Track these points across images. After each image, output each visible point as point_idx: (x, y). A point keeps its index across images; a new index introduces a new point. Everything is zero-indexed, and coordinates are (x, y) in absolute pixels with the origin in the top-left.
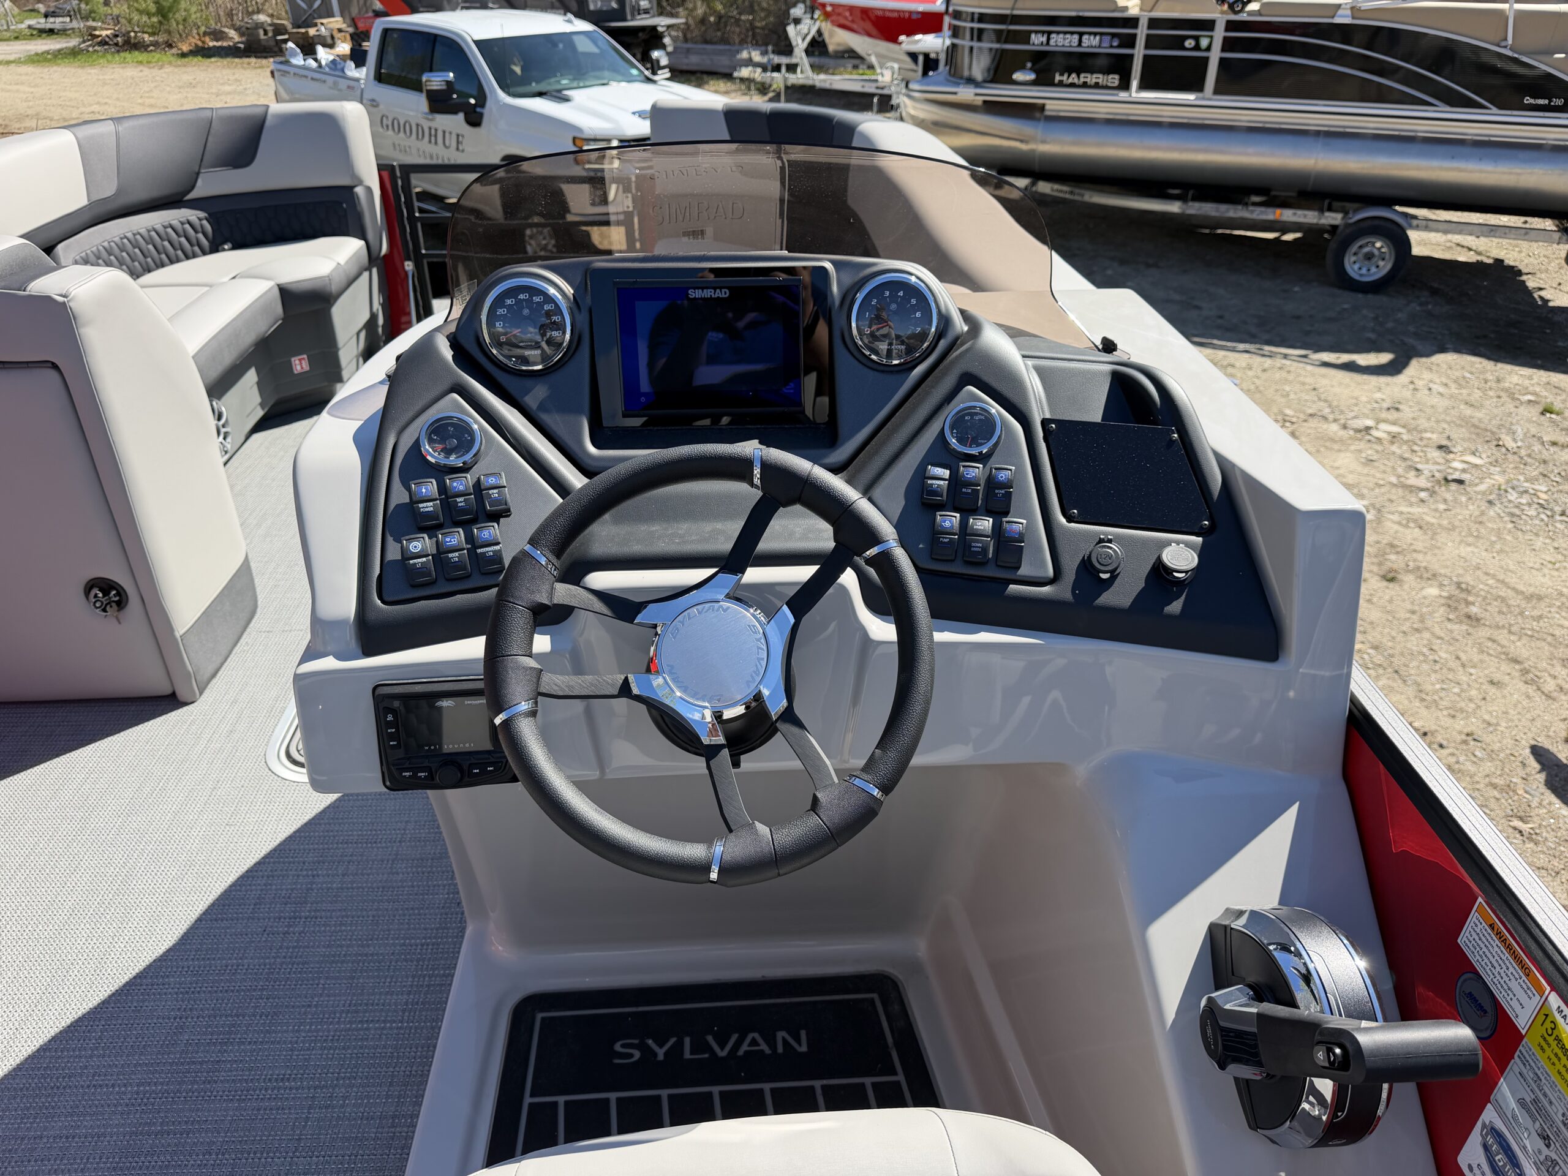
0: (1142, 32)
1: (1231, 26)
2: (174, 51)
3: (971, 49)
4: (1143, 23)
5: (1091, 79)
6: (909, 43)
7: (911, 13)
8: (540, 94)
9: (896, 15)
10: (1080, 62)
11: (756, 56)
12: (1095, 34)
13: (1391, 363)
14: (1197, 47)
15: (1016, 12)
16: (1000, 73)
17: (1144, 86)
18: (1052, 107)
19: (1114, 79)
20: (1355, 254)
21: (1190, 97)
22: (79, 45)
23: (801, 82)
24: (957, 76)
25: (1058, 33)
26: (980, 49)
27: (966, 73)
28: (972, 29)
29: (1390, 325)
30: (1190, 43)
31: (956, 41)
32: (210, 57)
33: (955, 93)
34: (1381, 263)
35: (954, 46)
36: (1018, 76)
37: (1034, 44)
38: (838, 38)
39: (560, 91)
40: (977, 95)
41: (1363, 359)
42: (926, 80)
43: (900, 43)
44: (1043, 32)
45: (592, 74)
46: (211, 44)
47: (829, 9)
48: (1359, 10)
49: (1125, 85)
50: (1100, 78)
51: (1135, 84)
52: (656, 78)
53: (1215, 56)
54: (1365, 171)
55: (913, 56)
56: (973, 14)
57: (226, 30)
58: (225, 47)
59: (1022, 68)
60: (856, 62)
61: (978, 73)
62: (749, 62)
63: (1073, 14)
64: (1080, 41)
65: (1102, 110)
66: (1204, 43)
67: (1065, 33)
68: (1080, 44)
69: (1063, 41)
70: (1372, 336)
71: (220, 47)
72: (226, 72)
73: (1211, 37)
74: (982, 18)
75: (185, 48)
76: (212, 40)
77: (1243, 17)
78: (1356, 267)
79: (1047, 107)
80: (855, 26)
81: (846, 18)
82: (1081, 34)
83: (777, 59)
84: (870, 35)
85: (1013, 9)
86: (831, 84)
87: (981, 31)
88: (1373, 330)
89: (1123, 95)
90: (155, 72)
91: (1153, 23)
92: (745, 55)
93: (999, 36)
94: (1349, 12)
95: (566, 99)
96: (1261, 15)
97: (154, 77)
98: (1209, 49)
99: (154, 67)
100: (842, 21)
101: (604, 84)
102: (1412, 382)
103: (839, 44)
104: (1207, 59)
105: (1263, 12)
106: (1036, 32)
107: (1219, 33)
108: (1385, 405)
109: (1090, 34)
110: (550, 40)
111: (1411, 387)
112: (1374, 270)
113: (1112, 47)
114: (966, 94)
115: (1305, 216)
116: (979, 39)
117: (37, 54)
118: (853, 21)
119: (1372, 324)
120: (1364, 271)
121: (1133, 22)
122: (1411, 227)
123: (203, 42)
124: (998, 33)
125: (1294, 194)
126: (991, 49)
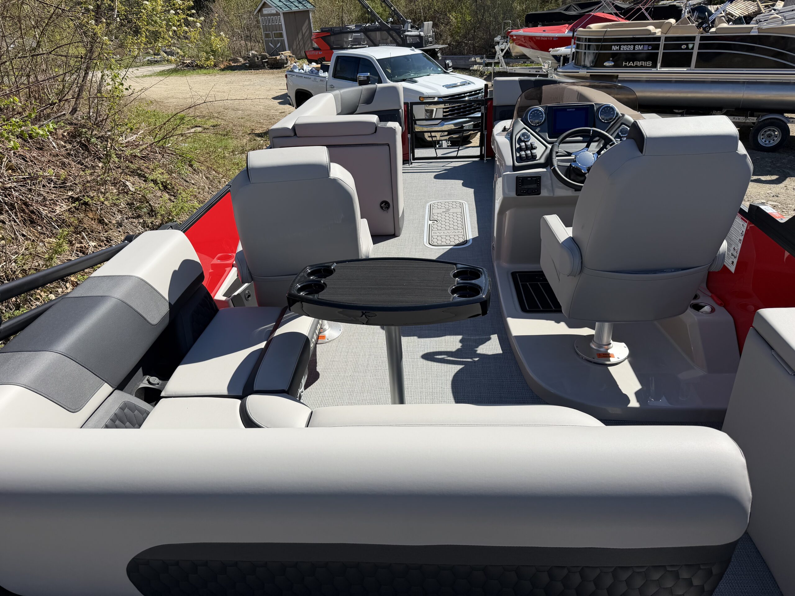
0: (662, 43)
1: (702, 38)
2: (217, 68)
3: (585, 53)
4: (663, 39)
5: (639, 64)
6: (553, 51)
7: (553, 37)
8: (404, 80)
9: (546, 39)
10: (632, 57)
11: (478, 60)
12: (641, 45)
13: (777, 179)
14: (687, 48)
15: (605, 37)
16: (598, 62)
17: (663, 66)
18: (621, 76)
19: (650, 63)
20: (763, 135)
21: (684, 69)
22: (177, 67)
23: (501, 70)
24: (578, 64)
25: (624, 45)
26: (589, 53)
27: (583, 63)
28: (586, 45)
29: (778, 165)
30: (684, 47)
31: (578, 50)
32: (234, 70)
33: (578, 72)
34: (775, 139)
35: (577, 52)
36: (606, 64)
37: (613, 50)
38: (517, 50)
39: (412, 78)
40: (587, 72)
41: (763, 178)
42: (564, 67)
43: (550, 52)
44: (617, 45)
45: (423, 71)
46: (233, 64)
47: (515, 37)
48: (762, 29)
49: (654, 66)
50: (644, 63)
51: (659, 65)
52: (448, 71)
53: (695, 52)
54: (766, 98)
55: (555, 57)
56: (586, 38)
57: (239, 58)
58: (239, 66)
59: (608, 60)
60: (525, 60)
61: (588, 63)
62: (475, 63)
63: (631, 37)
64: (634, 48)
65: (644, 77)
66: (690, 46)
67: (627, 45)
68: (634, 49)
69: (626, 48)
70: (769, 169)
71: (237, 66)
72: (243, 76)
73: (694, 44)
74: (590, 40)
75: (222, 66)
76: (233, 63)
77: (708, 34)
78: (763, 141)
79: (619, 76)
80: (526, 44)
81: (522, 41)
82: (634, 45)
83: (488, 61)
84: (533, 48)
85: (604, 36)
86: (515, 71)
87: (589, 45)
88: (770, 167)
89: (654, 70)
90: (213, 77)
91: (667, 39)
92: (473, 59)
93: (598, 47)
94: (757, 30)
95: (416, 82)
96: (716, 33)
97: (214, 79)
98: (693, 48)
99: (212, 75)
100: (521, 42)
101: (428, 75)
102: (786, 186)
103: (517, 53)
104: (692, 53)
105: (717, 32)
106: (614, 45)
107: (697, 42)
108: (772, 195)
109: (639, 45)
110: (406, 57)
111: (785, 188)
112: (772, 141)
113: (648, 50)
114: (583, 72)
115: (739, 119)
116: (589, 49)
117: (160, 72)
118: (525, 42)
119: (770, 164)
120: (767, 142)
121: (658, 39)
122: (789, 122)
123: (229, 64)
124: (597, 46)
125: (734, 109)
126: (594, 53)
